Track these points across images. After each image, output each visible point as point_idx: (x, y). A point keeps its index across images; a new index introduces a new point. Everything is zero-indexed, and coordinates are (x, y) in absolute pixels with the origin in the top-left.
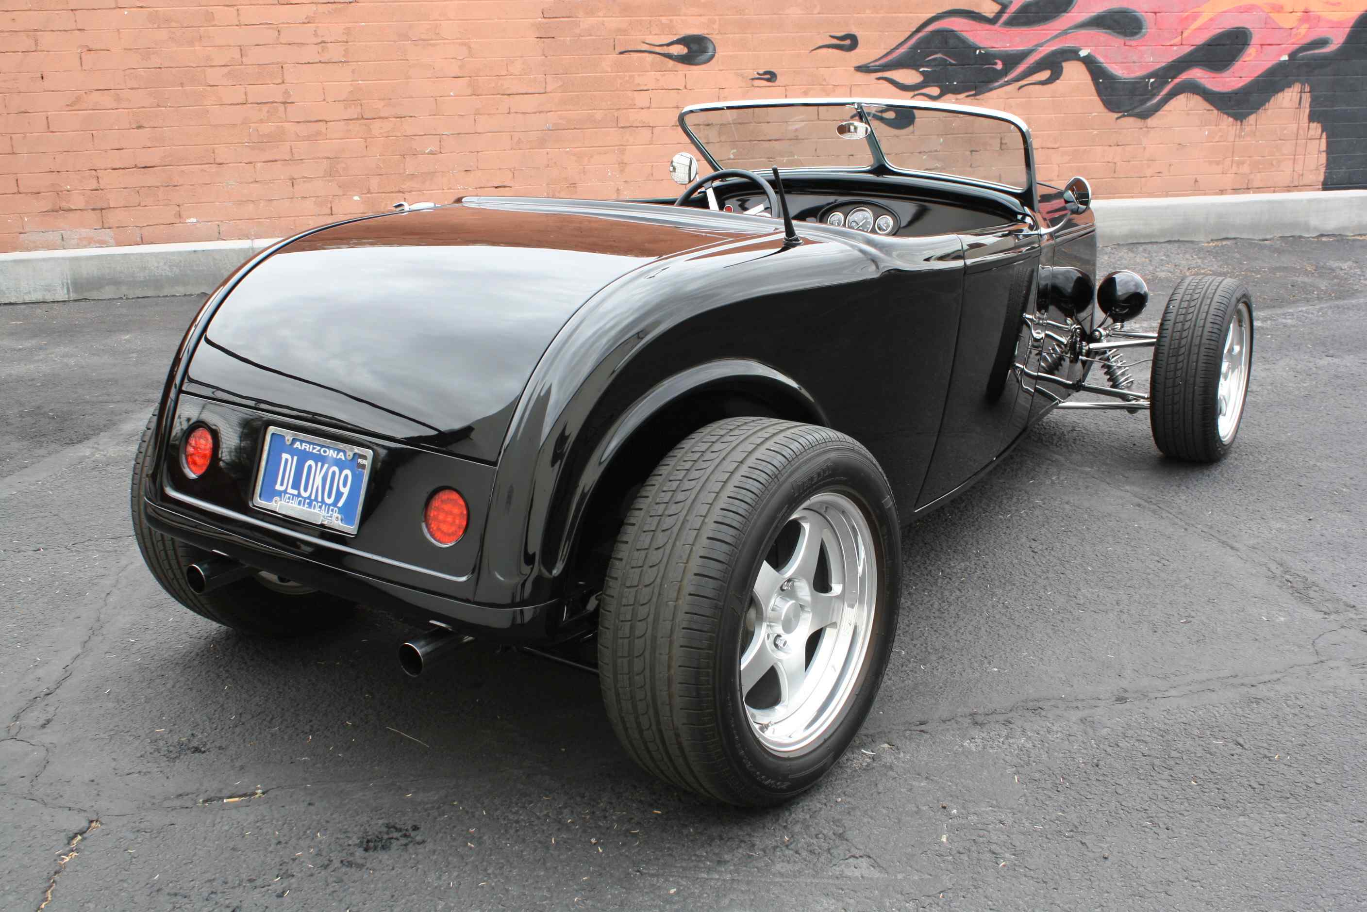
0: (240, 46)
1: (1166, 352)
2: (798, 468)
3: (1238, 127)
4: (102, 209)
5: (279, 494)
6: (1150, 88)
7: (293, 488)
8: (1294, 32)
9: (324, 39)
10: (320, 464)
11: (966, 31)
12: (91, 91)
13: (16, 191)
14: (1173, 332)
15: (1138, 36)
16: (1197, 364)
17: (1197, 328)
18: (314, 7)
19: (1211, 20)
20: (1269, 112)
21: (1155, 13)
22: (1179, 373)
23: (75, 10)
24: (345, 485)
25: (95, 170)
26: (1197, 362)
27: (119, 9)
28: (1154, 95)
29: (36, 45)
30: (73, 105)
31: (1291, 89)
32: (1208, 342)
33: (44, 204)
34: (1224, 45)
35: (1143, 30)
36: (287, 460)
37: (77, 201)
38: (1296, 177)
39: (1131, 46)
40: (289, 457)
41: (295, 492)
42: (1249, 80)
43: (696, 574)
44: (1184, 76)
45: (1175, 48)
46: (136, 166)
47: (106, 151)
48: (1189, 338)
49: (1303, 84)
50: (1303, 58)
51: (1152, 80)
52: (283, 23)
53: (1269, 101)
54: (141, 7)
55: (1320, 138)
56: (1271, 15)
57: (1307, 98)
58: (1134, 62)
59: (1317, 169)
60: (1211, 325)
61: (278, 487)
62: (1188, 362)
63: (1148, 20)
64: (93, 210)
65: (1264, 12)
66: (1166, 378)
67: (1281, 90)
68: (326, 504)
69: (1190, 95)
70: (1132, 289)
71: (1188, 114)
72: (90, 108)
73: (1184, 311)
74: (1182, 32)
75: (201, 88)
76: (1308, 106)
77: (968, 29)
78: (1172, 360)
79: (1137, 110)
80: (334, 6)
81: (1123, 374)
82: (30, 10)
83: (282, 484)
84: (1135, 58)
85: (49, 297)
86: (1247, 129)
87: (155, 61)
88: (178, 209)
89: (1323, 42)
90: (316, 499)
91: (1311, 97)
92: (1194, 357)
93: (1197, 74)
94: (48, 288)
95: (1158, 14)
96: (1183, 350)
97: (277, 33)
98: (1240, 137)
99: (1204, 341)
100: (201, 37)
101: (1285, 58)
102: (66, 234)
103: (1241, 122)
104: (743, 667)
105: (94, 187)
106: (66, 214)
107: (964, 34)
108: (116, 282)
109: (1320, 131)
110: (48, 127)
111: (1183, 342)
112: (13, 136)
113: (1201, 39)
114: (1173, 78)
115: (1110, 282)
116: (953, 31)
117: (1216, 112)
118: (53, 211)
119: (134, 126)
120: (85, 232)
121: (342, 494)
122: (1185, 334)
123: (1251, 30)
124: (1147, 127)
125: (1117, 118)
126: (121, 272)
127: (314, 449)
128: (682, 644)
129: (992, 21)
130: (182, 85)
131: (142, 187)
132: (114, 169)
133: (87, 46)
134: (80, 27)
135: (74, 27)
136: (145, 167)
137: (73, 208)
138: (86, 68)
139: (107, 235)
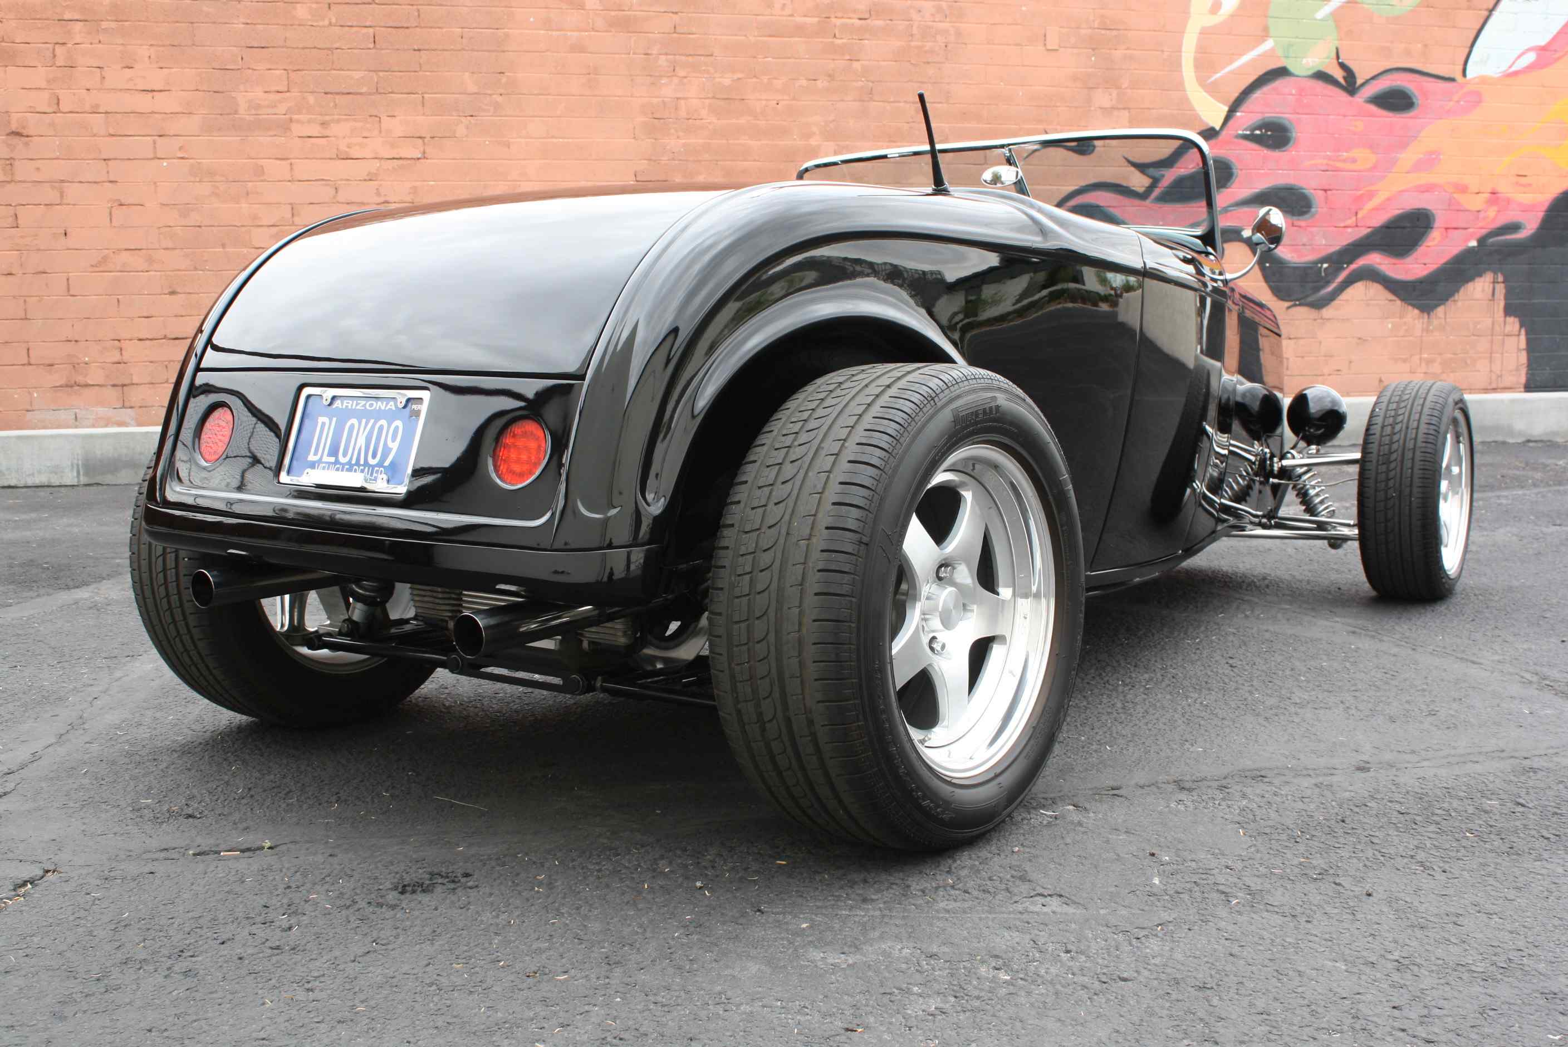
0: (291, 204)
1: (1374, 461)
2: (958, 397)
3: (1426, 320)
4: (123, 385)
5: (313, 465)
6: (1323, 274)
7: (329, 455)
8: (1482, 215)
9: (388, 199)
10: (364, 421)
11: (1114, 207)
12: (119, 250)
13: (26, 362)
14: (1382, 436)
15: (1307, 216)
16: (1412, 472)
17: (1409, 431)
18: (377, 164)
19: (1389, 199)
20: (1460, 303)
21: (1325, 190)
22: (1391, 483)
23: (109, 160)
24: (394, 440)
25: (119, 341)
26: (1412, 468)
27: (157, 161)
28: (1328, 283)
29: (62, 196)
30: (100, 265)
31: (1482, 279)
32: (1424, 445)
33: (58, 378)
34: (1404, 228)
35: (1313, 210)
36: (323, 424)
37: (95, 376)
38: (1494, 377)
39: (1300, 227)
40: (326, 420)
41: (332, 459)
42: (1435, 267)
43: (834, 504)
44: (1362, 262)
45: (1349, 230)
46: (165, 337)
47: (132, 319)
48: (1401, 442)
49: (1495, 273)
50: (1493, 245)
51: (1325, 265)
52: (342, 180)
53: (1458, 291)
54: (182, 158)
55: (1519, 335)
56: (1455, 195)
57: (1501, 289)
58: (1304, 245)
59: (1517, 369)
60: (1426, 426)
61: (311, 458)
62: (1402, 469)
63: (1317, 198)
64: (114, 386)
65: (1446, 191)
66: (1376, 491)
67: (1470, 279)
68: (370, 466)
69: (1369, 283)
70: (1328, 406)
71: (1368, 305)
72: (118, 268)
73: (1393, 413)
74: (1356, 213)
75: (245, 251)
76: (1502, 297)
77: (1115, 204)
78: (1383, 468)
79: (1310, 299)
80: (401, 162)
81: (1322, 502)
82: (57, 159)
83: (315, 454)
84: (1305, 240)
85: (55, 481)
86: (1435, 322)
87: (195, 218)
89: (1515, 227)
90: (358, 463)
91: (1506, 287)
92: (1408, 464)
93: (1375, 260)
94: (56, 470)
95: (1329, 192)
96: (1394, 456)
97: (333, 191)
98: (1427, 331)
99: (1419, 444)
100: (248, 194)
101: (1473, 243)
102: (81, 414)
103: (1429, 314)
104: (894, 652)
105: (116, 360)
106: (83, 390)
107: (1111, 210)
109: (1517, 325)
110: (69, 290)
111: (1395, 446)
112: (27, 299)
113: (1380, 220)
114: (1350, 262)
115: (1301, 401)
116: (1098, 206)
117: (1398, 302)
118: (67, 386)
119: (166, 292)
120: (101, 411)
121: (391, 450)
122: (1396, 438)
123: (1434, 212)
124: (1322, 318)
125: (1288, 308)
126: (141, 454)
127: (357, 404)
128: (817, 591)
129: (1143, 196)
130: (223, 246)
131: (170, 361)
132: (140, 340)
133: (119, 200)
134: (112, 179)
135: (105, 179)
136: (177, 339)
137: (90, 383)
138: (115, 224)
139: (125, 415)
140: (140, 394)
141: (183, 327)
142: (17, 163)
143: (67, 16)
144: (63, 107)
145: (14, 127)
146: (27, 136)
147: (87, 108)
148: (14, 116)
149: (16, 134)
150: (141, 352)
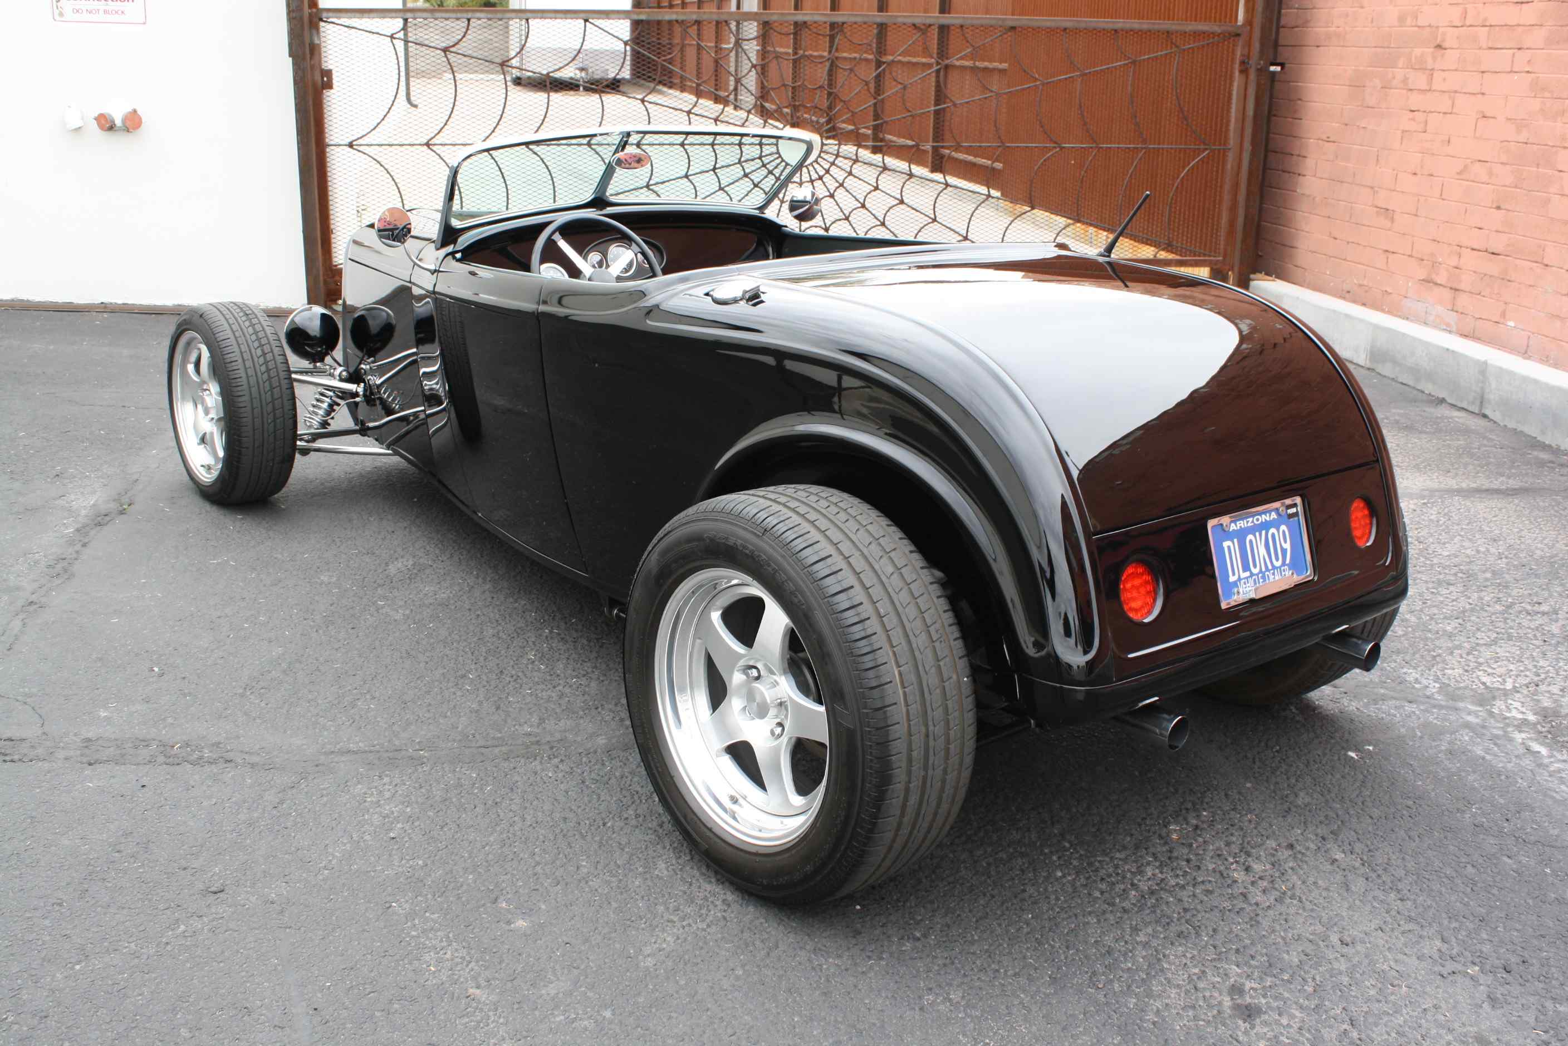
4: (1456, 290)
12: (1475, 161)
13: (1410, 254)
25: (1461, 247)
27: (1512, 74)
29: (1453, 107)
30: (1462, 173)
33: (1422, 274)
37: (1442, 277)
46: (1486, 251)
47: (1471, 228)
54: (1528, 72)
64: (1451, 288)
72: (1472, 179)
75: (1550, 172)
87: (1525, 134)
88: (1504, 306)
102: (1429, 308)
105: (1455, 264)
106: (1435, 288)
108: (1395, 362)
110: (1441, 194)
118: (1427, 281)
119: (1494, 206)
130: (1538, 166)
131: (1485, 275)
132: (1473, 249)
133: (1483, 112)
134: (1482, 91)
135: (1478, 91)
136: (1493, 253)
137: (1439, 282)
138: (1477, 135)
139: (1452, 318)
140: (1464, 301)
141: (1498, 243)
142: (1435, 74)
144: (1468, 22)
145: (1439, 40)
146: (1445, 49)
147: (1480, 23)
148: (1441, 30)
149: (1439, 46)
150: (1470, 261)
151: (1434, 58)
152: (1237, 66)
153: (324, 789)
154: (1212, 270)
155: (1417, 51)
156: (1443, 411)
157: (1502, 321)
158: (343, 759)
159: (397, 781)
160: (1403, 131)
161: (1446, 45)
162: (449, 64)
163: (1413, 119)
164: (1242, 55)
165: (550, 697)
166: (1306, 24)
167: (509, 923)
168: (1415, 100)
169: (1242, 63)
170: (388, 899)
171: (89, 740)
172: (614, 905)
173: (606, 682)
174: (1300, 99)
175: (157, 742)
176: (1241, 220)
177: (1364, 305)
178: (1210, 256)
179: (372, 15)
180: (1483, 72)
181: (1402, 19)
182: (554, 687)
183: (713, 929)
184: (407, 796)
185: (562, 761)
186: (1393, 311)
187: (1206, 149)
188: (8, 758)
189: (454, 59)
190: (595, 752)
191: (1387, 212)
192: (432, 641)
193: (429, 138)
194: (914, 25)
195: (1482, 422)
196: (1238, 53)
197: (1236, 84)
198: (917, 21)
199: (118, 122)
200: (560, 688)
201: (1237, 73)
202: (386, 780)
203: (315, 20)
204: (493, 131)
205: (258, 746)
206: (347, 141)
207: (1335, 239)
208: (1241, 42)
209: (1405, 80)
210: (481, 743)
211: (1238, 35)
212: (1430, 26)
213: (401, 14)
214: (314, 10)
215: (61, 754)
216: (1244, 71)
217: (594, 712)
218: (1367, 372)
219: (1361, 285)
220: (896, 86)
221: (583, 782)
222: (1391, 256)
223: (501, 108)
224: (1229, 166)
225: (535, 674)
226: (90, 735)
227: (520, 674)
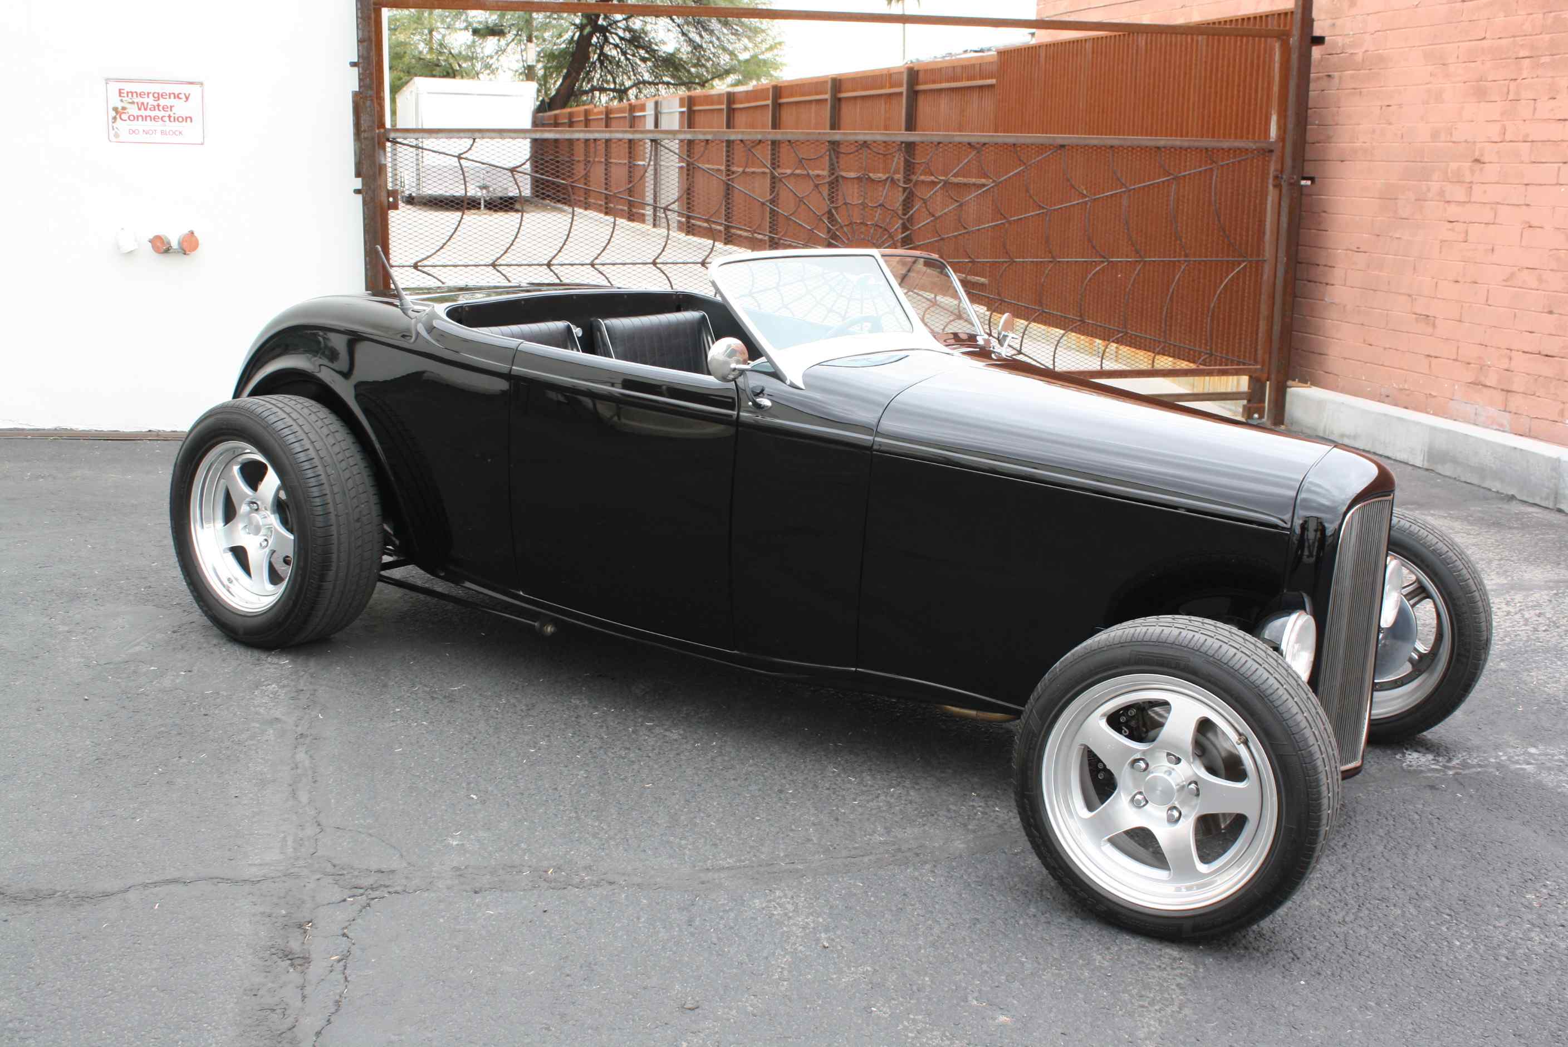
4: (1508, 391)
12: (1522, 268)
13: (1455, 357)
25: (1511, 350)
27: (1558, 187)
29: (1495, 217)
30: (1509, 280)
33: (1470, 377)
37: (1492, 380)
46: (1539, 353)
47: (1521, 332)
64: (1502, 390)
72: (1520, 285)
88: (1561, 406)
105: (1506, 366)
106: (1485, 390)
108: (1455, 461)
110: (1487, 301)
118: (1475, 384)
119: (1546, 310)
120: (1492, 412)
131: (1540, 376)
132: (1524, 352)
133: (1529, 222)
134: (1527, 203)
135: (1522, 202)
136: (1547, 356)
137: (1488, 384)
138: (1523, 244)
139: (1505, 419)
140: (1516, 402)
141: (1552, 346)
142: (1474, 187)
143: (1521, 55)
144: (1508, 138)
145: (1477, 155)
146: (1484, 163)
147: (1521, 138)
148: (1478, 145)
149: (1477, 161)
150: (1520, 362)
151: (1472, 172)
152: (1271, 181)
153: (723, 905)
154: (1251, 377)
155: (1453, 166)
156: (1515, 508)
157: (1559, 419)
158: (722, 875)
159: (790, 894)
160: (1441, 241)
161: (1482, 159)
162: (517, 184)
163: (1452, 230)
164: (1276, 170)
165: (879, 807)
166: (1328, 139)
167: (994, 1019)
168: (1453, 211)
169: (1276, 177)
170: (864, 1004)
171: (458, 869)
172: (1081, 996)
173: (923, 791)
174: (1325, 212)
175: (526, 868)
176: (1277, 328)
177: (1406, 408)
178: (1250, 365)
179: (440, 135)
180: (1527, 185)
181: (1435, 135)
182: (877, 797)
183: (1186, 1011)
184: (812, 908)
185: (935, 866)
186: (1440, 412)
187: (1244, 261)
188: (390, 890)
189: (520, 179)
190: (961, 856)
191: (1427, 318)
192: (726, 758)
193: (494, 258)
194: (969, 144)
195: (1559, 516)
196: (1272, 169)
197: (1270, 199)
198: (973, 140)
199: (175, 245)
200: (882, 797)
201: (1271, 187)
202: (778, 893)
203: (383, 140)
204: (560, 251)
205: (629, 868)
206: (412, 262)
207: (1370, 345)
208: (1274, 158)
209: (1442, 193)
210: (845, 853)
211: (1271, 151)
212: (1466, 141)
213: (469, 134)
214: (382, 130)
215: (440, 884)
216: (1278, 186)
217: (932, 819)
218: (1427, 473)
219: (1401, 390)
220: (952, 204)
221: (969, 885)
222: (1434, 361)
223: (567, 228)
224: (1265, 277)
225: (849, 786)
226: (455, 864)
227: (835, 787)
